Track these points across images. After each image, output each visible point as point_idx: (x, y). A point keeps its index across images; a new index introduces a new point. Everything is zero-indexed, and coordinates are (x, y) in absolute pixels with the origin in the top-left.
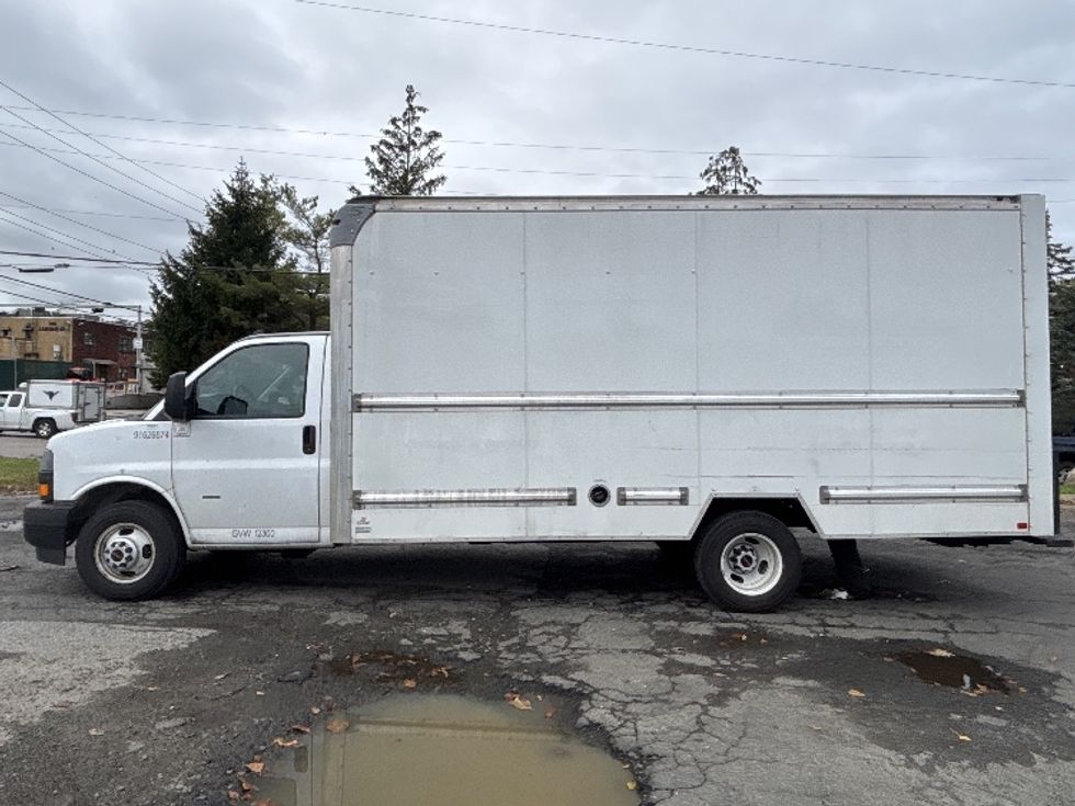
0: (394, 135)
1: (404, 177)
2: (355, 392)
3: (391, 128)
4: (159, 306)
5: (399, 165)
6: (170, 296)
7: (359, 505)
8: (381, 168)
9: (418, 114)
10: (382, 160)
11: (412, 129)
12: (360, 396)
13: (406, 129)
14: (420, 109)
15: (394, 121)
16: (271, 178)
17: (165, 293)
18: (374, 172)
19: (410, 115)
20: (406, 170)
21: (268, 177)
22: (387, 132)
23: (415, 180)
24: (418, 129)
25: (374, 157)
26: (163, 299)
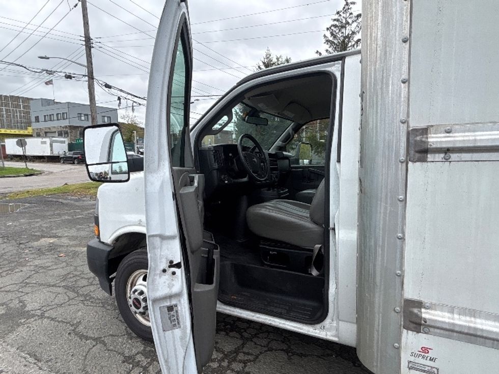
0: (338, 20)
1: (343, 41)
2: (414, 124)
3: (337, 17)
4: (238, 119)
5: (341, 35)
6: (242, 114)
7: (417, 325)
8: (331, 39)
9: (351, 6)
10: (332, 34)
11: (348, 15)
12: (425, 131)
13: (345, 15)
14: (352, 3)
15: (338, 13)
16: (280, 57)
17: (240, 113)
18: (328, 41)
19: (347, 7)
20: (344, 37)
21: (279, 57)
22: (335, 20)
23: (349, 42)
24: (351, 14)
25: (328, 34)
26: (239, 115)
